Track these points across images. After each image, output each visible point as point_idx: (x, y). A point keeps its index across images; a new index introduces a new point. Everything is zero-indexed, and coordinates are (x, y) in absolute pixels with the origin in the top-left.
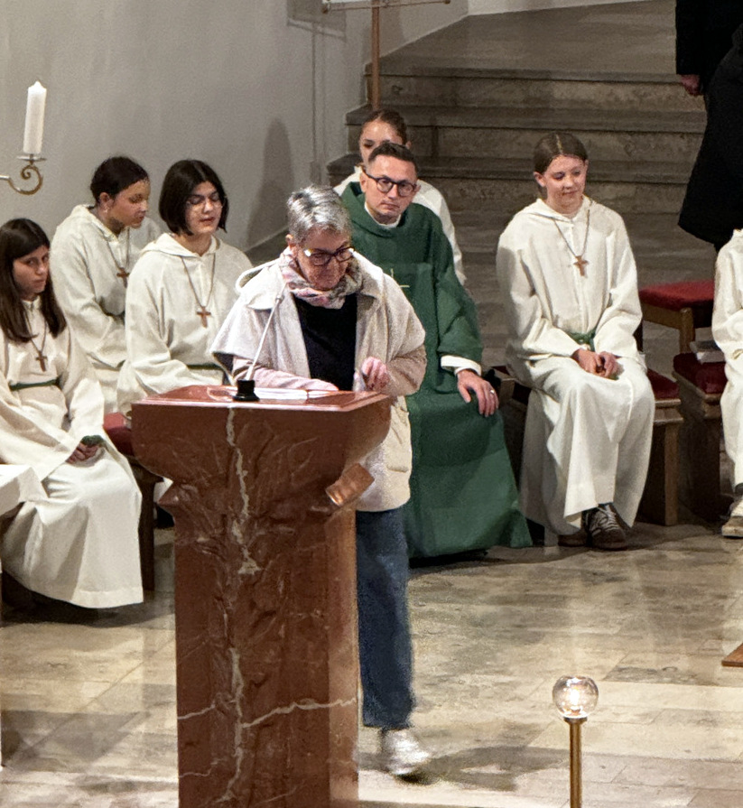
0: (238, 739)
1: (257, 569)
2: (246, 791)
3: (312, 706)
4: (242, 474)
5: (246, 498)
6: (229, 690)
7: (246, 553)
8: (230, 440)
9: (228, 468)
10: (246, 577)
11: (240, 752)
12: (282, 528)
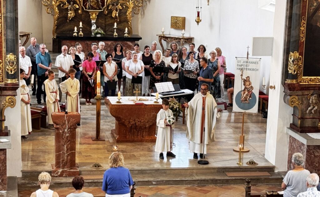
0: (65, 156)
1: (68, 135)
2: (66, 162)
3: (74, 151)
4: (67, 123)
5: (67, 126)
6: (64, 150)
7: (67, 133)
8: (65, 119)
9: (65, 122)
10: (67, 136)
11: (65, 158)
12: (71, 130)
